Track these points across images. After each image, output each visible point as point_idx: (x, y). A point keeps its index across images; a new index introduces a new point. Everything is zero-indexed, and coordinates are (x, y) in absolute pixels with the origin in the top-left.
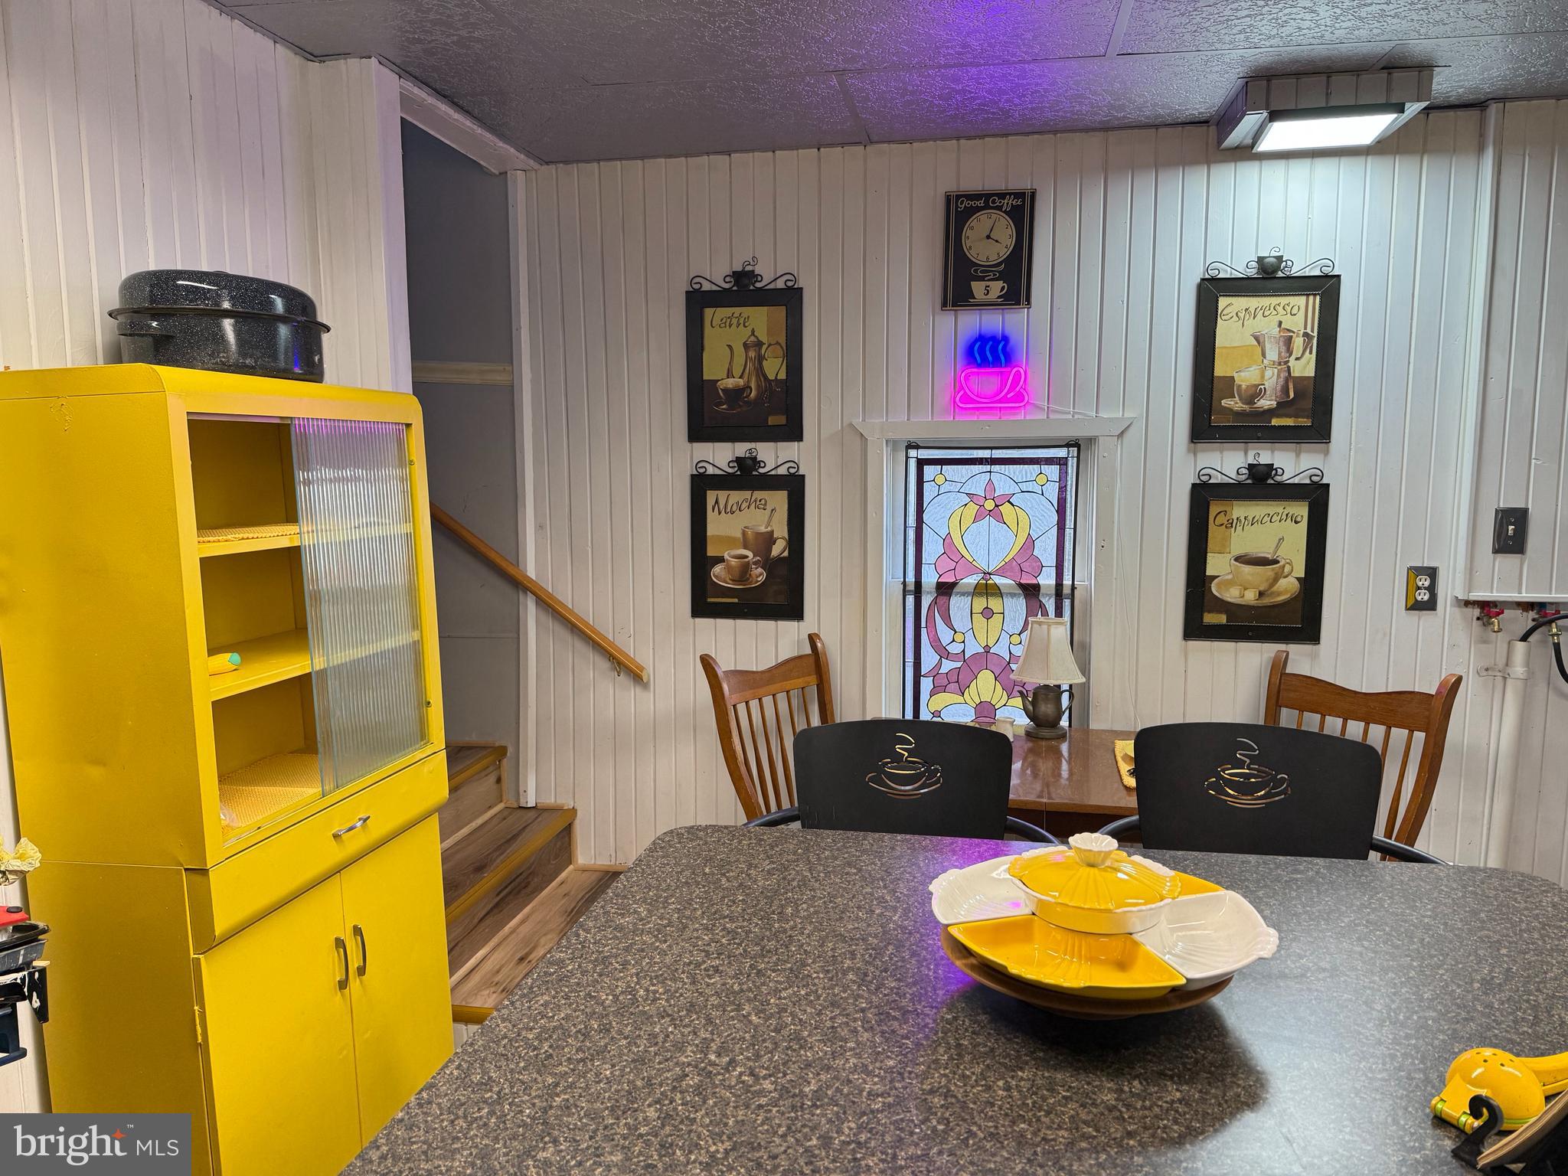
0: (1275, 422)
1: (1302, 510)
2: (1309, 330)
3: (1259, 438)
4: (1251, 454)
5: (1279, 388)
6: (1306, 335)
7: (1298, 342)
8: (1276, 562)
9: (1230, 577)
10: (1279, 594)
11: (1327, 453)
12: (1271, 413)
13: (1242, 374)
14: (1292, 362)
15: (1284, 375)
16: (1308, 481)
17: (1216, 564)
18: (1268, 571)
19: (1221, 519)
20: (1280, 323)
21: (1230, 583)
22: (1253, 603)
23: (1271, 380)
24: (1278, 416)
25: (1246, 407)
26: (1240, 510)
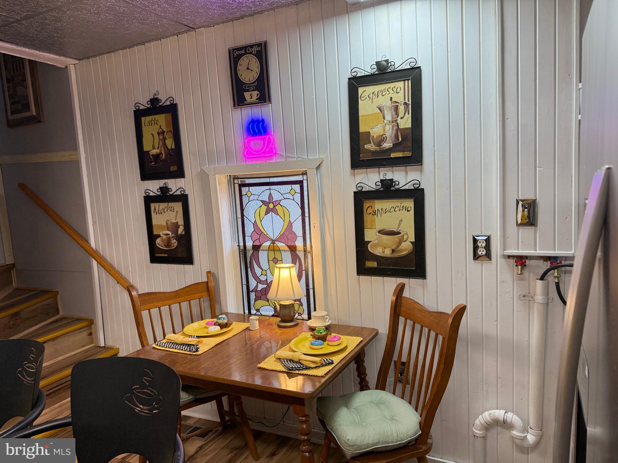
0: (393, 155)
1: (410, 204)
2: (407, 101)
3: (384, 165)
4: (382, 174)
5: (393, 136)
6: (405, 104)
7: (402, 108)
8: (399, 233)
9: (377, 242)
10: (402, 251)
11: (421, 171)
12: (390, 150)
13: (374, 130)
14: (399, 120)
15: (395, 128)
16: (412, 188)
17: (370, 235)
18: (396, 238)
19: (370, 210)
20: (391, 98)
21: (377, 245)
22: (389, 256)
23: (389, 132)
24: (394, 152)
25: (377, 148)
26: (379, 205)
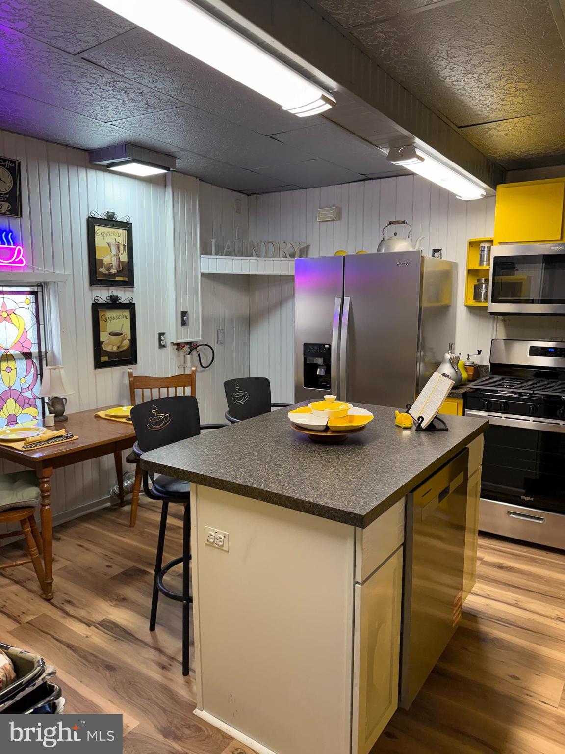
0: (117, 279)
1: (127, 313)
2: (124, 243)
3: (112, 285)
4: (110, 291)
5: (117, 265)
6: (123, 245)
7: (121, 248)
8: (122, 334)
9: (108, 341)
10: (124, 346)
11: (133, 291)
12: (114, 275)
13: (105, 259)
14: (120, 255)
15: (118, 260)
16: (128, 302)
17: (104, 337)
18: (120, 338)
19: (103, 318)
20: (115, 239)
21: (108, 344)
22: (116, 351)
23: (114, 262)
24: (118, 276)
25: (107, 272)
26: (110, 314)
